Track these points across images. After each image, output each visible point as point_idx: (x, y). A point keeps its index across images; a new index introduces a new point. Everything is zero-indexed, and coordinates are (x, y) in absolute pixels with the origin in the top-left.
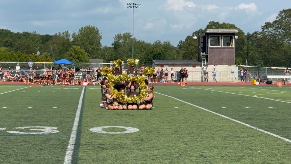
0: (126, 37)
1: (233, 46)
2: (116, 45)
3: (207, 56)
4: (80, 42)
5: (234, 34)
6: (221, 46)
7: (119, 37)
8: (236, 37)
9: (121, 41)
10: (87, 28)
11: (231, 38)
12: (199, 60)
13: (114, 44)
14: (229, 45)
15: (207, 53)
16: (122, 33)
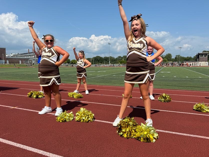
0: (179, 56)
1: (207, 57)
2: (176, 58)
3: (199, 60)
4: (166, 57)
5: (207, 54)
6: (203, 57)
7: (177, 56)
8: (208, 54)
9: (177, 57)
10: (169, 54)
11: (206, 55)
12: (197, 61)
13: (175, 58)
14: (206, 56)
15: (199, 59)
16: (178, 55)
